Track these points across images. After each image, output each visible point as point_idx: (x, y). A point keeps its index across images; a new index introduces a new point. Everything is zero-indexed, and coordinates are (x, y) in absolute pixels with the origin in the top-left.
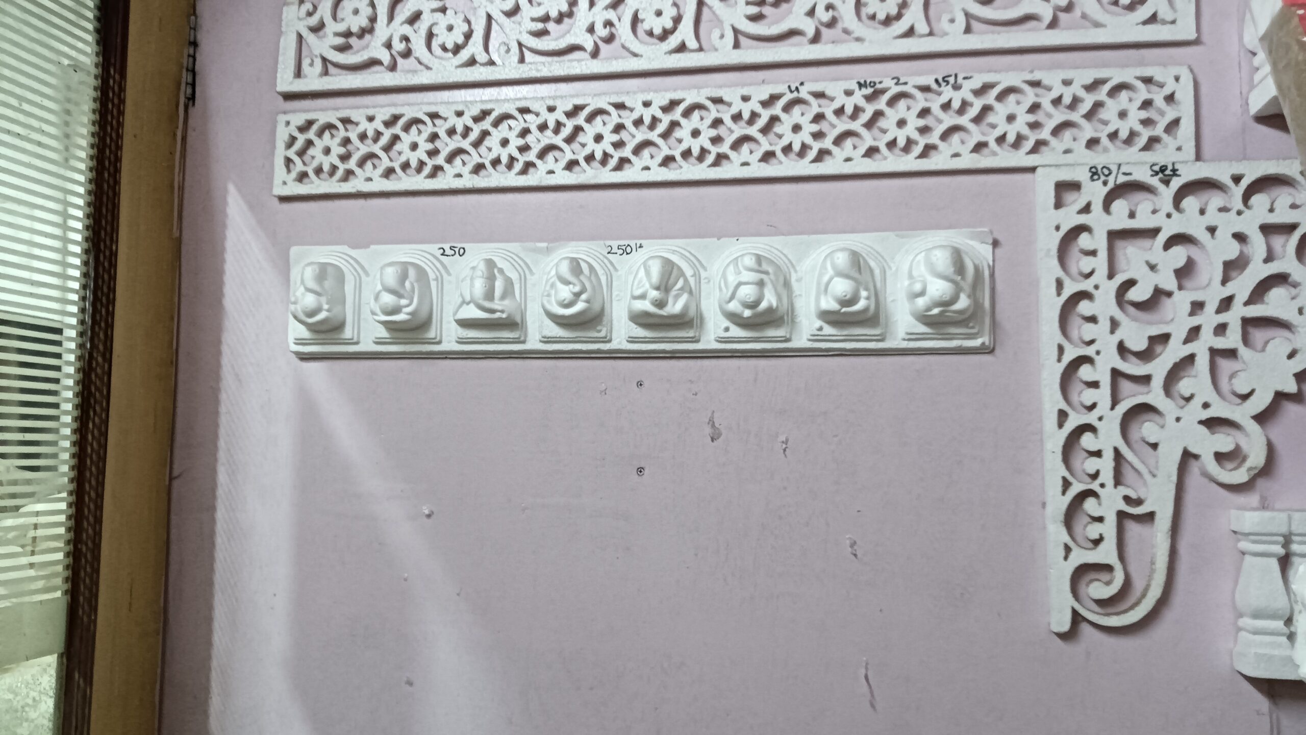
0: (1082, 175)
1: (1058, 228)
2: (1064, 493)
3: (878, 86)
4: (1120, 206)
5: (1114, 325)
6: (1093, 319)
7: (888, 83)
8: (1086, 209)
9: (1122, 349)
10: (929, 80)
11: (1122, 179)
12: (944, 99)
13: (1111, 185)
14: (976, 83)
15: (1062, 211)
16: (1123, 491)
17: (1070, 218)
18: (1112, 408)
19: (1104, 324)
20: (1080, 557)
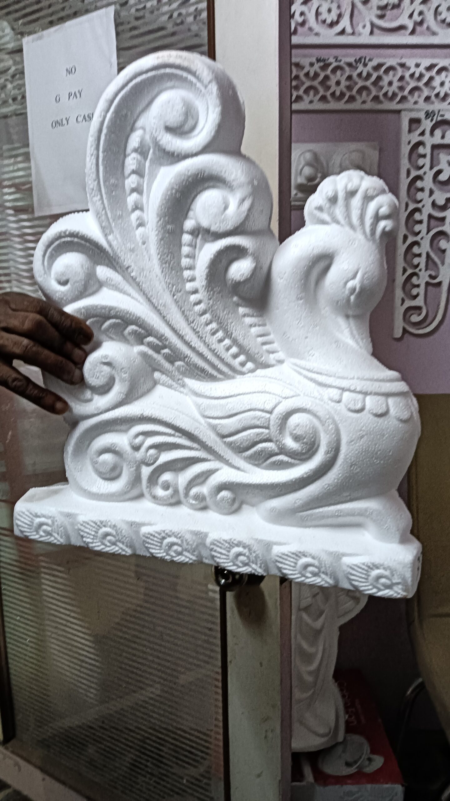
0: (422, 115)
1: (409, 143)
2: (403, 274)
3: (327, 62)
4: (438, 133)
5: (431, 192)
6: (422, 190)
7: (332, 60)
8: (422, 134)
9: (434, 204)
10: (351, 60)
11: (439, 118)
12: (359, 71)
13: (434, 122)
14: (374, 63)
15: (412, 134)
16: (429, 272)
17: (415, 138)
18: (428, 233)
19: (427, 192)
20: (409, 303)
